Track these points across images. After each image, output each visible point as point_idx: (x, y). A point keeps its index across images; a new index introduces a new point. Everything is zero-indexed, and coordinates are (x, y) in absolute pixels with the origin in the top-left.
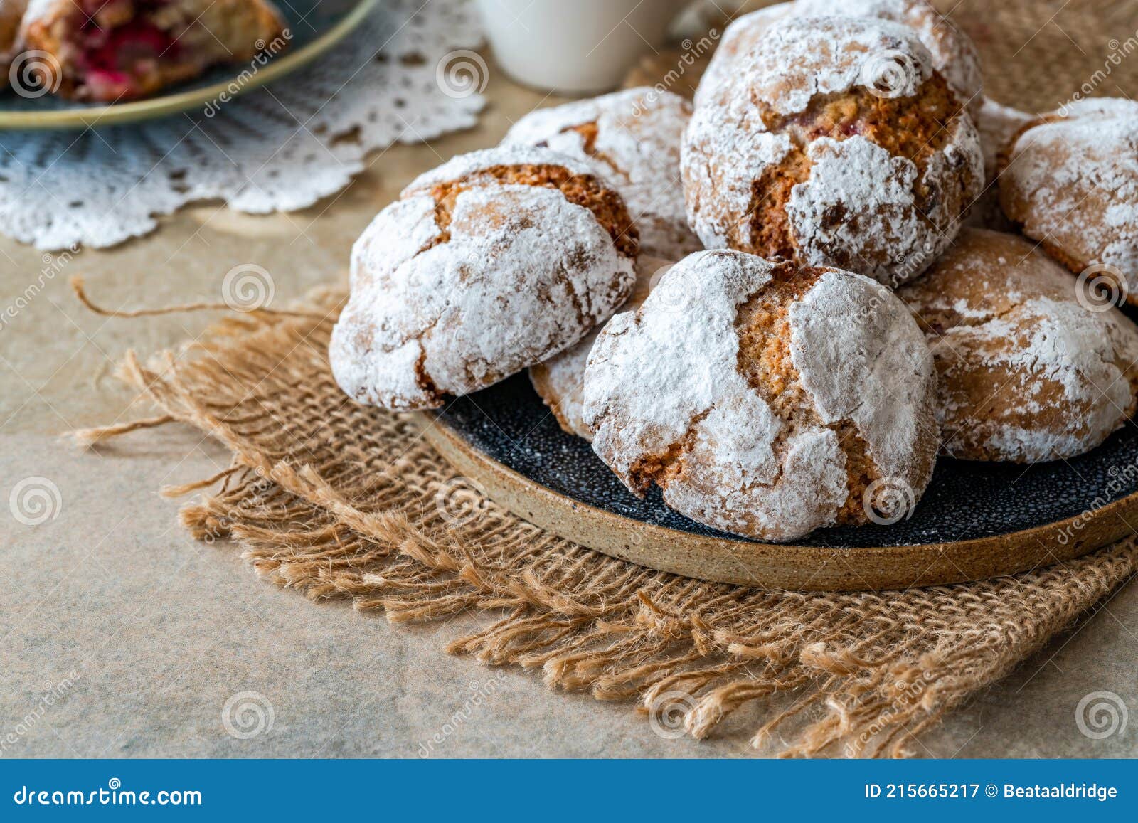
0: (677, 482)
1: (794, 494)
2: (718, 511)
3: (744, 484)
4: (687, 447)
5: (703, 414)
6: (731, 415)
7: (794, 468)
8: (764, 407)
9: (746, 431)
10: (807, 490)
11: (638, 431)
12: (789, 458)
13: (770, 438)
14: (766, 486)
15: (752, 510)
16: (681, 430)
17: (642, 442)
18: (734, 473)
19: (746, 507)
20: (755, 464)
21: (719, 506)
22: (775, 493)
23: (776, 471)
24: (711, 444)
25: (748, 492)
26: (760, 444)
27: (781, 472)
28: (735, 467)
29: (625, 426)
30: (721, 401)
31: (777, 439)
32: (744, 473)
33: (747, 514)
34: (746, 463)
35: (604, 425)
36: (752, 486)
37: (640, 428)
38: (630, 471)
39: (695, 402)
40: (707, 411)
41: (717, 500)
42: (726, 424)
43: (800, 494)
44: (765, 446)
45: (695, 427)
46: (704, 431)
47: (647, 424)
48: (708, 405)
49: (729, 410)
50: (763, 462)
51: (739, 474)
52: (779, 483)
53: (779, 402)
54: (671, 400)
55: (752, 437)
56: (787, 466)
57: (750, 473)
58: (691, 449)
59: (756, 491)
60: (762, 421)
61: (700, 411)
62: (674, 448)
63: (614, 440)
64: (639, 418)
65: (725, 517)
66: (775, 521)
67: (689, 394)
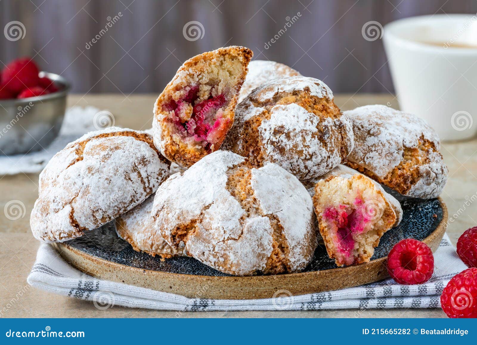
0: (193, 237)
1: (248, 244)
2: (211, 253)
3: (224, 238)
4: (199, 221)
5: (208, 206)
6: (221, 205)
7: (249, 231)
8: (237, 203)
9: (227, 213)
10: (254, 243)
11: (177, 214)
12: (246, 226)
13: (239, 217)
14: (235, 239)
15: (227, 252)
16: (198, 212)
17: (178, 218)
18: (220, 232)
19: (224, 250)
20: (230, 228)
21: (212, 249)
22: (239, 243)
23: (240, 232)
24: (210, 219)
25: (226, 242)
26: (234, 219)
27: (242, 233)
28: (221, 229)
29: (171, 212)
30: (217, 200)
31: (242, 218)
32: (225, 232)
33: (225, 254)
34: (226, 227)
35: (161, 214)
36: (229, 239)
37: (178, 211)
38: (171, 234)
39: (205, 201)
40: (210, 205)
41: (211, 246)
42: (218, 210)
43: (250, 245)
44: (236, 220)
45: (204, 212)
46: (208, 213)
47: (181, 210)
48: (211, 202)
49: (220, 204)
50: (234, 227)
51: (222, 232)
52: (241, 238)
53: (244, 202)
54: (194, 200)
55: (230, 215)
56: (245, 230)
57: (228, 232)
58: (201, 222)
59: (230, 242)
60: (235, 209)
61: (207, 205)
62: (193, 222)
63: (165, 219)
64: (178, 208)
65: (214, 256)
66: (237, 259)
67: (202, 198)
